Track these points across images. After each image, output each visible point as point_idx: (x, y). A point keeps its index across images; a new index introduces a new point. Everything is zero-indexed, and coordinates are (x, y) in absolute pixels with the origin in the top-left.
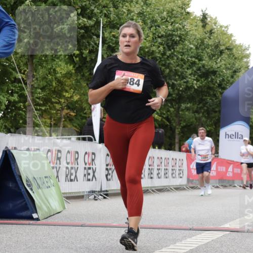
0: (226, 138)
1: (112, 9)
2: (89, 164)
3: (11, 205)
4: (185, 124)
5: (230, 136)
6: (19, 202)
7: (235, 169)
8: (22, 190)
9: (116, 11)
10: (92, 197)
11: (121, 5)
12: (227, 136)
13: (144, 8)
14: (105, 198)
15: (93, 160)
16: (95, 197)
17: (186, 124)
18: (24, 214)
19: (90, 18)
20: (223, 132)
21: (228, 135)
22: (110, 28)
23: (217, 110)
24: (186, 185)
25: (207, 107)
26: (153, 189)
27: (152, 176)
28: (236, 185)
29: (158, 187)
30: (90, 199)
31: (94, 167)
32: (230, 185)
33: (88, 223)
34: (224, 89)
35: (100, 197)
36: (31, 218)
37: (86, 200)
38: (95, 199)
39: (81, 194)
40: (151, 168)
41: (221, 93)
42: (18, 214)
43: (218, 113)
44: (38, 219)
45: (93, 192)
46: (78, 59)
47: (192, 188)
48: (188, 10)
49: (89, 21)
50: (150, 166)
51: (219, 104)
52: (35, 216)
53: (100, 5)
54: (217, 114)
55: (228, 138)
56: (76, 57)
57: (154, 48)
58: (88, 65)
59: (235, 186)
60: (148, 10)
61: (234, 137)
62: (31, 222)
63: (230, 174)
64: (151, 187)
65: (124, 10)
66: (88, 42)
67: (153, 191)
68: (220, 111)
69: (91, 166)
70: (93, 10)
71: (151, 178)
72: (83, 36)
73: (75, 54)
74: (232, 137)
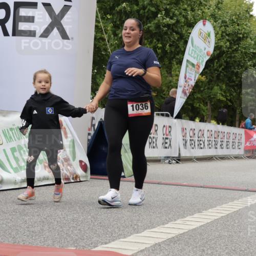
1: (189, 13)
2: (167, 135)
3: (103, 165)
9: (193, 13)
10: (167, 161)
11: (197, 8)
13: (216, 11)
14: (177, 162)
15: (170, 132)
16: (169, 161)
19: (171, 18)
22: (187, 27)
24: (243, 155)
29: (220, 155)
30: (165, 163)
31: (170, 137)
33: (163, 182)
35: (174, 161)
37: (162, 163)
38: (169, 163)
39: (159, 158)
40: (216, 140)
44: (124, 177)
45: (168, 157)
46: (160, 51)
48: (251, 13)
49: (171, 20)
50: (215, 138)
53: (180, 8)
56: (159, 49)
57: (222, 44)
58: (168, 56)
60: (220, 12)
64: (215, 156)
65: (199, 13)
66: (169, 38)
67: (216, 158)
69: (168, 137)
70: (175, 12)
71: (216, 148)
72: (166, 33)
73: (158, 46)
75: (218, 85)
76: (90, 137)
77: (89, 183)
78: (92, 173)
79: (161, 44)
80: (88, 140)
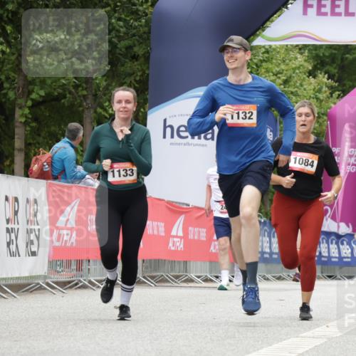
0: (164, 137)
4: (42, 93)
7: (191, 229)
12: (169, 130)
17: (48, 95)
20: (155, 119)
21: (171, 127)
23: (139, 50)
24: (45, 277)
28: (193, 276)
32: (178, 277)
43: (142, 60)
47: (64, 285)
51: (145, 38)
54: (136, 66)
55: (172, 137)
59: (192, 281)
63: (176, 244)
68: (147, 58)
74: (182, 134)
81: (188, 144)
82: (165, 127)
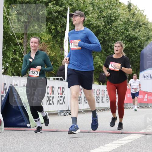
0: (143, 78)
2: (61, 94)
3: (14, 119)
5: (146, 77)
6: (18, 117)
7: (149, 97)
8: (21, 110)
9: (77, 2)
10: (63, 114)
12: (144, 77)
14: (70, 114)
15: (63, 92)
16: (64, 114)
18: (22, 124)
19: (61, 6)
20: (141, 74)
23: (138, 61)
25: (132, 59)
26: (99, 109)
27: (99, 101)
28: (149, 106)
29: (102, 108)
30: (62, 115)
32: (146, 106)
33: (60, 129)
34: (142, 48)
35: (68, 114)
36: (26, 127)
37: (59, 116)
38: (64, 115)
39: (56, 112)
40: (98, 96)
41: (140, 51)
42: (18, 124)
44: (30, 127)
45: (63, 111)
48: (120, 1)
49: (61, 8)
50: (97, 95)
51: (139, 58)
52: (28, 125)
54: (137, 64)
56: (53, 30)
57: (99, 24)
58: (60, 35)
59: (149, 107)
60: (96, 1)
61: (148, 77)
62: (26, 129)
63: (146, 100)
64: (98, 108)
66: (60, 21)
67: (99, 110)
68: (139, 62)
69: (62, 95)
71: (98, 102)
72: (57, 18)
73: (52, 28)
74: (147, 77)
75: (98, 55)
76: (3, 99)
77: (3, 134)
78: (5, 126)
79: (54, 26)
80: (2, 100)
81: (148, 79)
82: (143, 76)
